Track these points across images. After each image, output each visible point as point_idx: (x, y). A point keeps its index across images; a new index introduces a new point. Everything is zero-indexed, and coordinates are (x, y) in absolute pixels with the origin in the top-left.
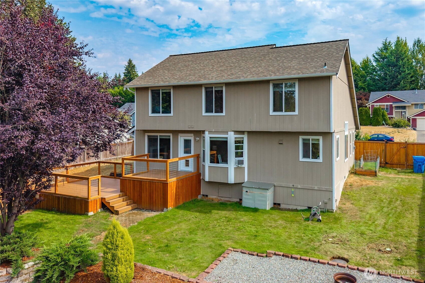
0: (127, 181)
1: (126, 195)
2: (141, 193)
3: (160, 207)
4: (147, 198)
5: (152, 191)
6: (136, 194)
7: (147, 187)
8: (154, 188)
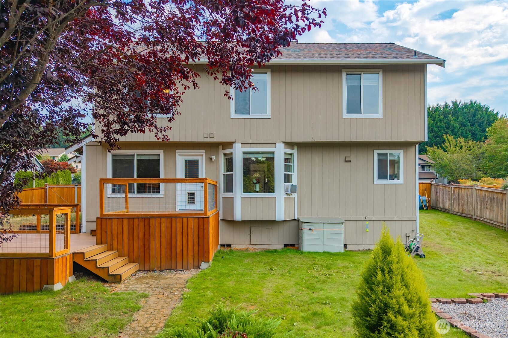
0: (115, 221)
1: (112, 249)
2: (149, 240)
3: (191, 261)
4: (163, 250)
5: (174, 235)
6: (136, 245)
7: (163, 228)
8: (178, 229)
